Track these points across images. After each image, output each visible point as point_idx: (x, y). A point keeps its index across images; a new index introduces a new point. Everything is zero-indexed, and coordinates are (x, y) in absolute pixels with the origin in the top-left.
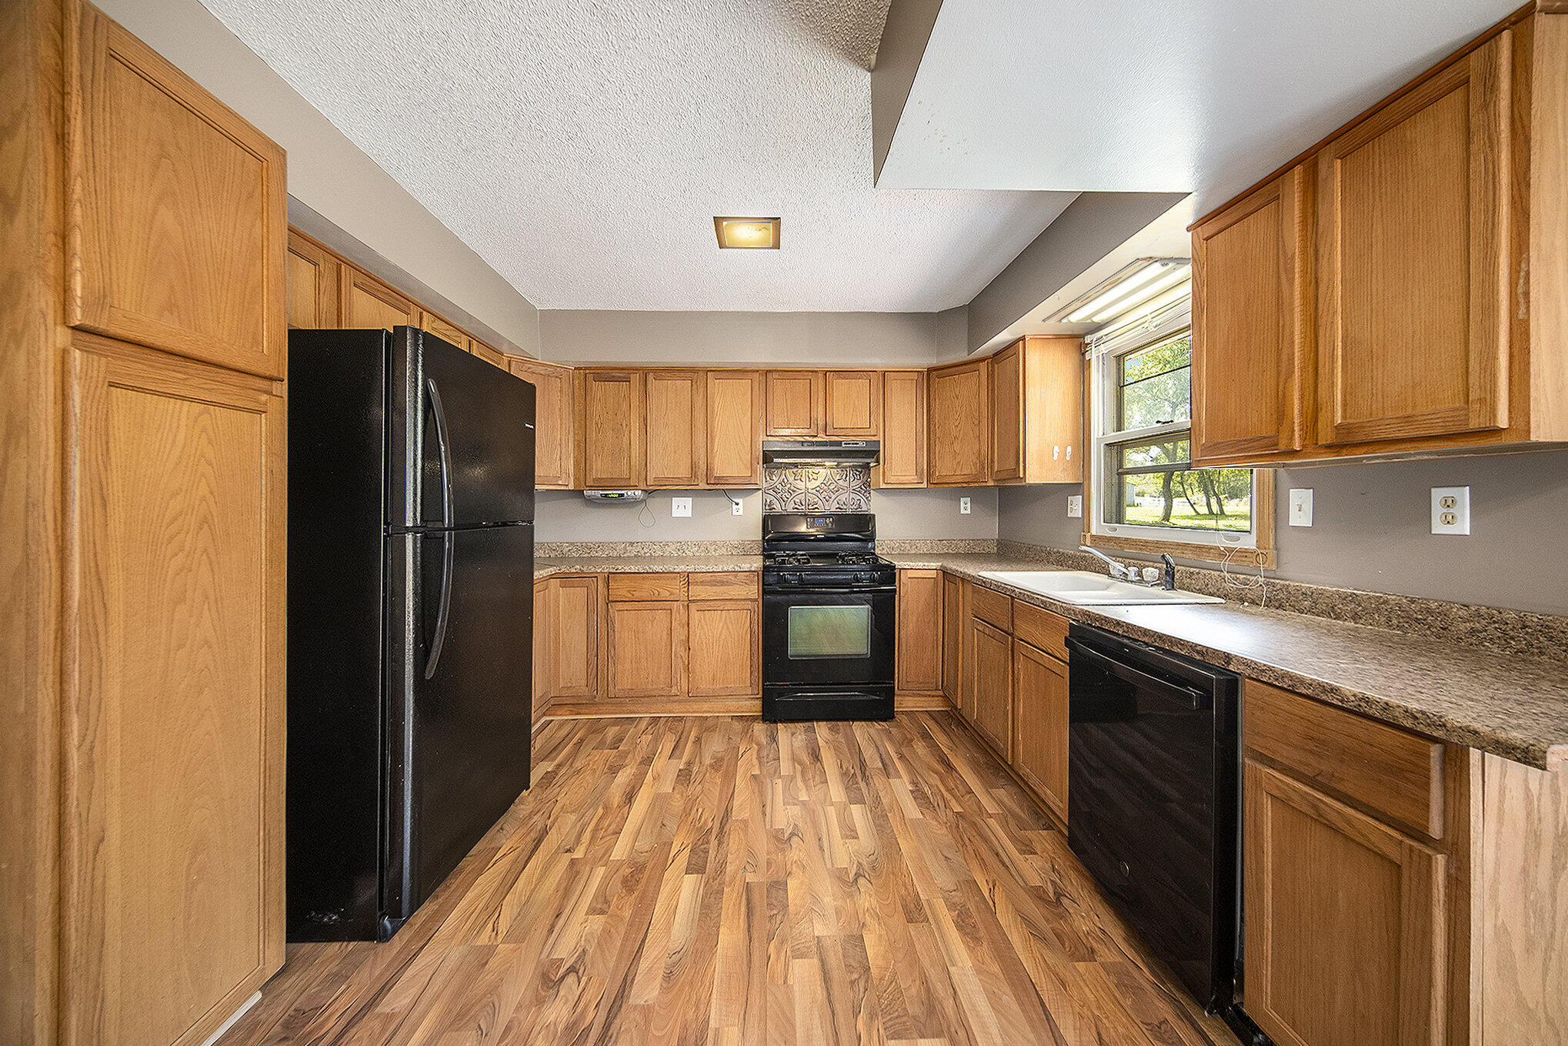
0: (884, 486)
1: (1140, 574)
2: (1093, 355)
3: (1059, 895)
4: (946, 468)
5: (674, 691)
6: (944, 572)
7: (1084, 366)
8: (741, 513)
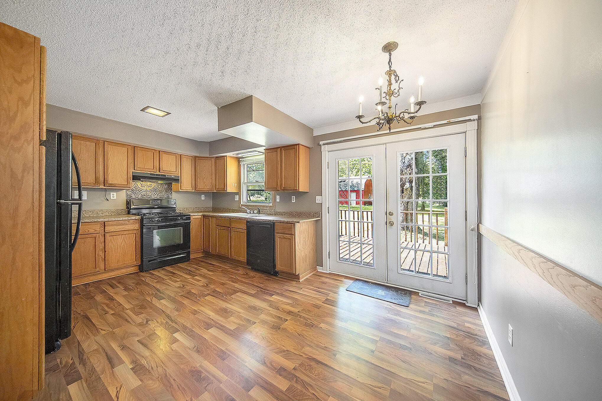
0: (181, 190)
1: (253, 212)
2: (242, 164)
3: (247, 273)
4: (201, 186)
5: (97, 269)
6: (203, 216)
7: (239, 166)
8: (115, 198)
